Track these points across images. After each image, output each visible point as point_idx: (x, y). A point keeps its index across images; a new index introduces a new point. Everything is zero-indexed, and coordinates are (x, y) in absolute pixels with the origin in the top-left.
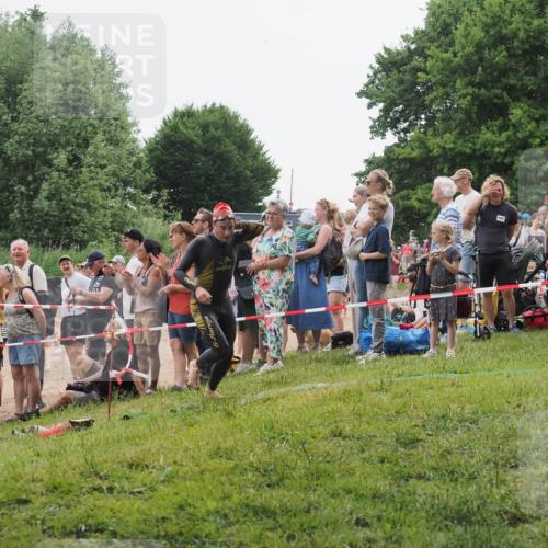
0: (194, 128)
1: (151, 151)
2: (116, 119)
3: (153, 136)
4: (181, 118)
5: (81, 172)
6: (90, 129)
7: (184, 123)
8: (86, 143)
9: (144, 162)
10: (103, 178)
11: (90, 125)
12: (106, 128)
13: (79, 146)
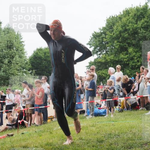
0: (42, 54)
1: (30, 60)
2: (21, 51)
3: (31, 56)
4: (39, 51)
5: (11, 65)
6: (14, 53)
7: (39, 52)
8: (13, 57)
9: (28, 62)
10: (17, 67)
11: (14, 52)
12: (18, 53)
13: (11, 58)
